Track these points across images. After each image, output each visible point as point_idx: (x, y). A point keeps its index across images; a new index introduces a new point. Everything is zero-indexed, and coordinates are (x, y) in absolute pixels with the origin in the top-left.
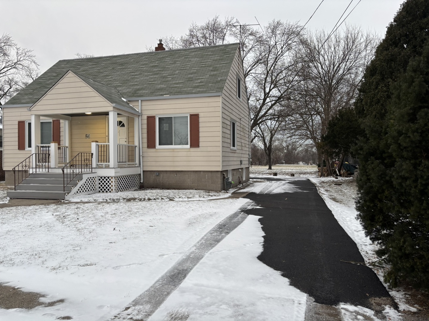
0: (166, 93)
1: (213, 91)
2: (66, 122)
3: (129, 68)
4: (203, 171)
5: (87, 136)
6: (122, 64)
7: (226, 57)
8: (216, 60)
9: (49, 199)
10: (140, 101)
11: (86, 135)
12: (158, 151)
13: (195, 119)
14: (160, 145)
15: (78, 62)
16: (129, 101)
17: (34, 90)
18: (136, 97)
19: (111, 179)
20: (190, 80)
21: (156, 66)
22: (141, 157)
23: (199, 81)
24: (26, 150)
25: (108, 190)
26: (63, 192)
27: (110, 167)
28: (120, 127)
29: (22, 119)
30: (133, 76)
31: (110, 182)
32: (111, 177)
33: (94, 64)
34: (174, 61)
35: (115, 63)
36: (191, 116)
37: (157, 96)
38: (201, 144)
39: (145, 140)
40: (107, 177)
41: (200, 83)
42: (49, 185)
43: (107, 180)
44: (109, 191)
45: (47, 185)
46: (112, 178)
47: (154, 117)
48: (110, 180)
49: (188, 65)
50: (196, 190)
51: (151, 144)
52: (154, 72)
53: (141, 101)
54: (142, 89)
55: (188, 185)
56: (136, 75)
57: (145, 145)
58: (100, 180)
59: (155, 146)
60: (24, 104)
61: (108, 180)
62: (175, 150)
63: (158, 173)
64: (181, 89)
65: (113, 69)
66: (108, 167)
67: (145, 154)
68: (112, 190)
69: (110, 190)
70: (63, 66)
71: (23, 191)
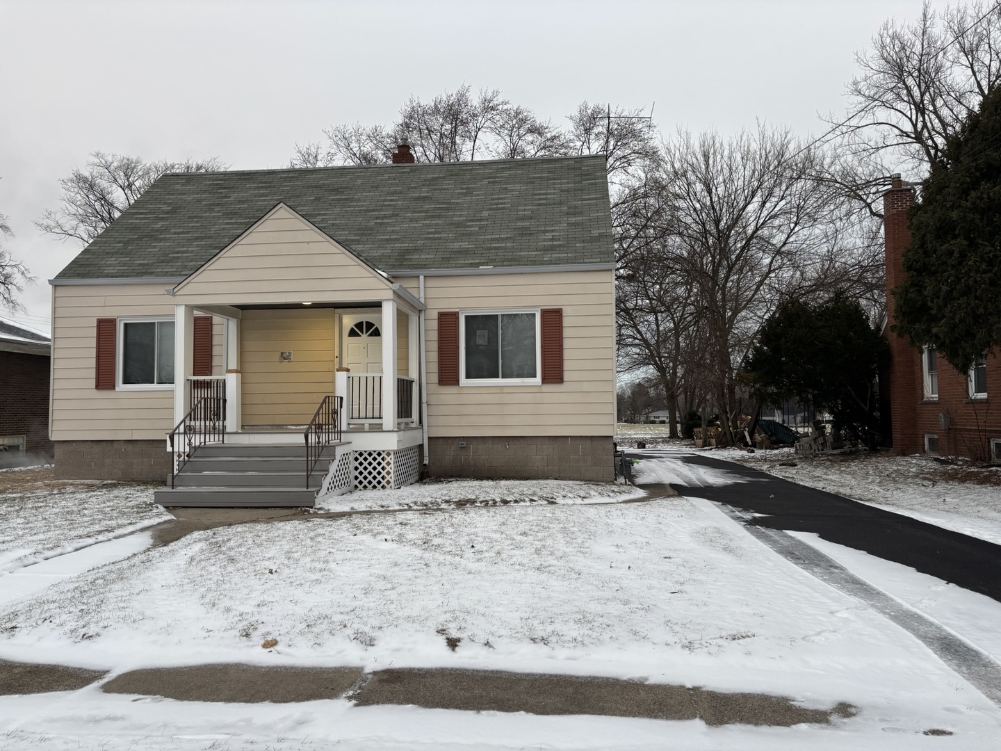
0: (482, 261)
1: (594, 260)
2: (230, 322)
3: (359, 200)
4: (571, 437)
5: (284, 357)
6: (336, 190)
7: (589, 184)
8: (568, 191)
9: (272, 507)
10: (422, 278)
11: (282, 353)
12: (465, 391)
13: (553, 318)
14: (468, 376)
15: (217, 180)
16: (393, 277)
17: (126, 244)
18: (409, 268)
19: (386, 456)
20: (525, 232)
21: (425, 197)
22: (424, 407)
23: (549, 235)
24: (117, 389)
25: (379, 482)
26: (305, 489)
27: (384, 429)
28: (370, 335)
29: (107, 314)
30: (377, 218)
31: (384, 464)
32: (386, 453)
33: (262, 187)
34: (467, 188)
35: (316, 187)
36: (545, 313)
37: (462, 267)
38: (566, 376)
39: (434, 367)
40: (375, 452)
41: (552, 239)
42: (253, 473)
43: (375, 459)
44: (381, 485)
45: (250, 473)
46: (388, 454)
47: (455, 315)
48: (383, 459)
49: (505, 198)
50: (556, 479)
51: (448, 376)
52: (426, 211)
53: (425, 277)
54: (416, 250)
55: (536, 468)
56: (385, 217)
57: (435, 378)
58: (356, 459)
59: (458, 380)
60: (113, 277)
61: (379, 459)
62: (506, 390)
63: (465, 443)
64: (514, 254)
65: (318, 199)
66: (378, 428)
67: (433, 400)
68: (388, 482)
69: (384, 482)
70: (178, 187)
71: (194, 489)
